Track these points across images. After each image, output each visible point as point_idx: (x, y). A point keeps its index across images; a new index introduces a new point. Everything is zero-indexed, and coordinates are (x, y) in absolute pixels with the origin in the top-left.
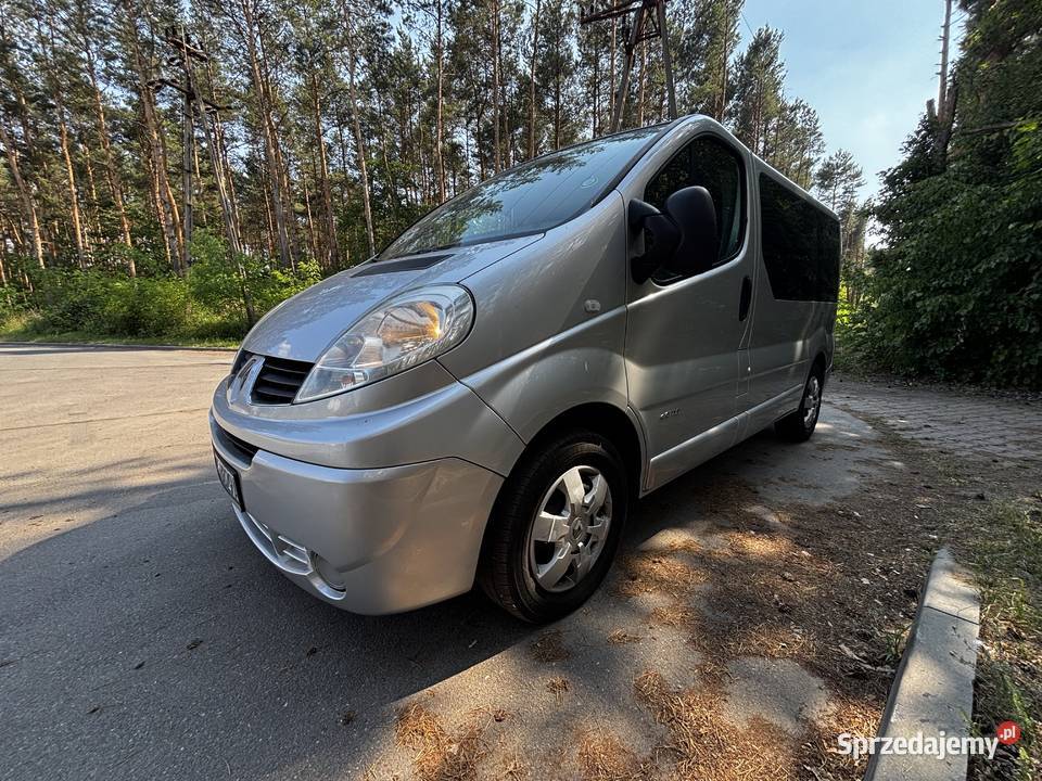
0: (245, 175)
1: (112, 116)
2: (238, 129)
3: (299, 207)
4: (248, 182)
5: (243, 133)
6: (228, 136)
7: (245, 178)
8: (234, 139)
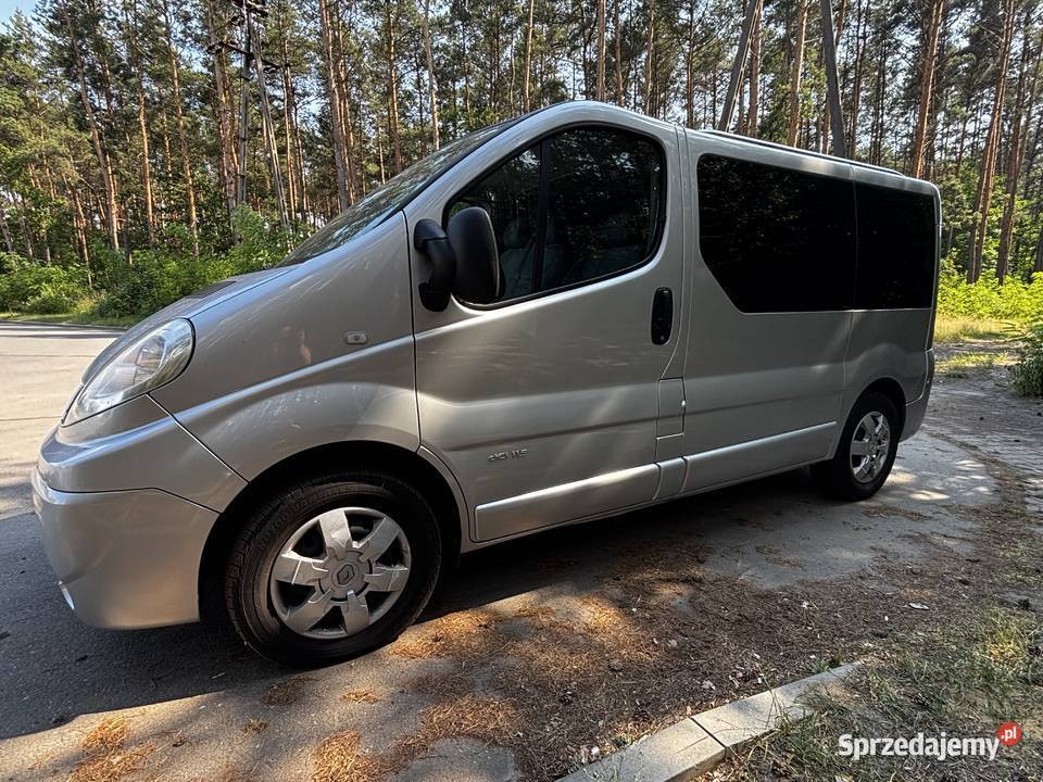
0: (317, 133)
1: (186, 81)
2: (310, 83)
3: (372, 168)
4: (319, 141)
5: (316, 87)
6: (300, 91)
7: (317, 138)
8: (306, 94)
